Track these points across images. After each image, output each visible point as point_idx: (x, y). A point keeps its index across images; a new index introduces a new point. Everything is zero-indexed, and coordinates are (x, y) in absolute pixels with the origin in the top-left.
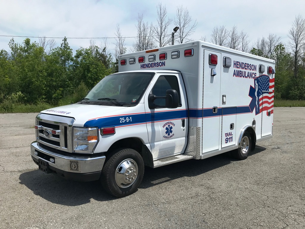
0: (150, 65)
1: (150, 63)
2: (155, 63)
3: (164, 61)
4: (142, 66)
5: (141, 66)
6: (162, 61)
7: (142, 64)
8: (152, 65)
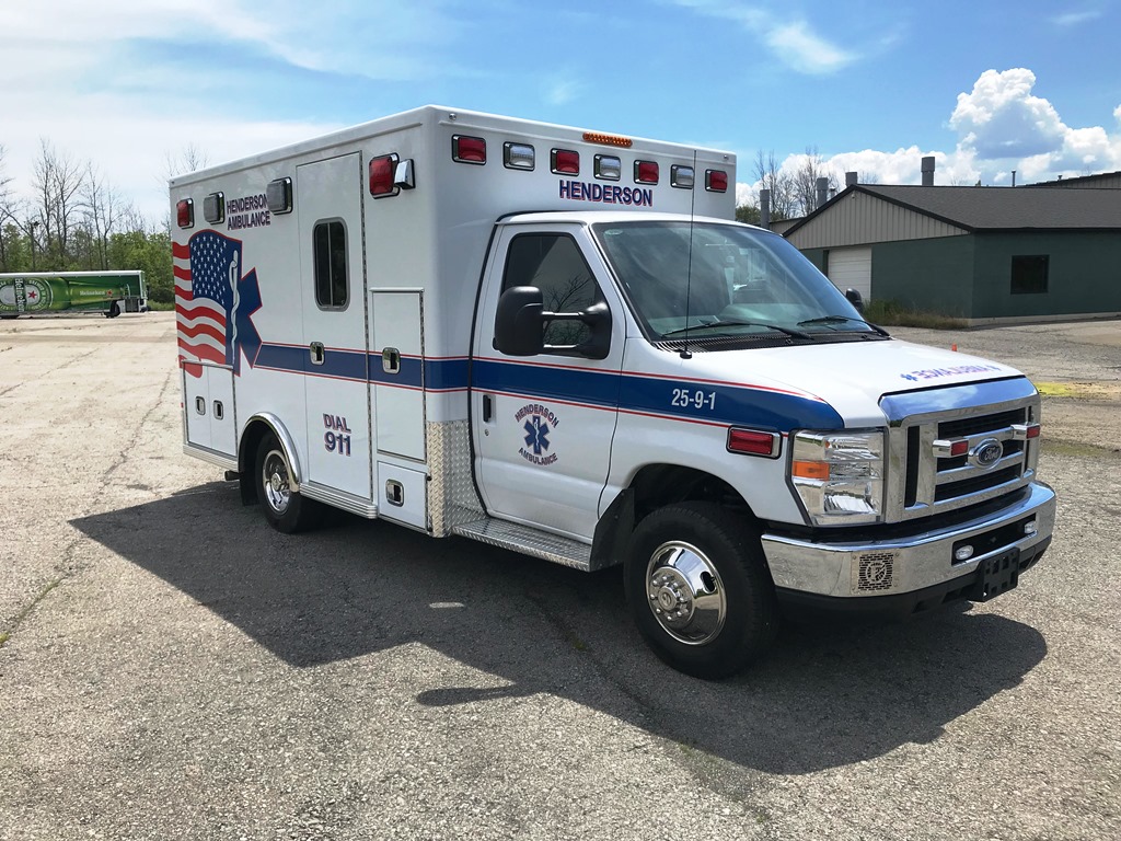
0: (598, 190)
1: (602, 183)
2: (619, 188)
3: (648, 188)
4: (567, 188)
5: (562, 188)
6: (641, 188)
7: (566, 179)
8: (605, 192)
